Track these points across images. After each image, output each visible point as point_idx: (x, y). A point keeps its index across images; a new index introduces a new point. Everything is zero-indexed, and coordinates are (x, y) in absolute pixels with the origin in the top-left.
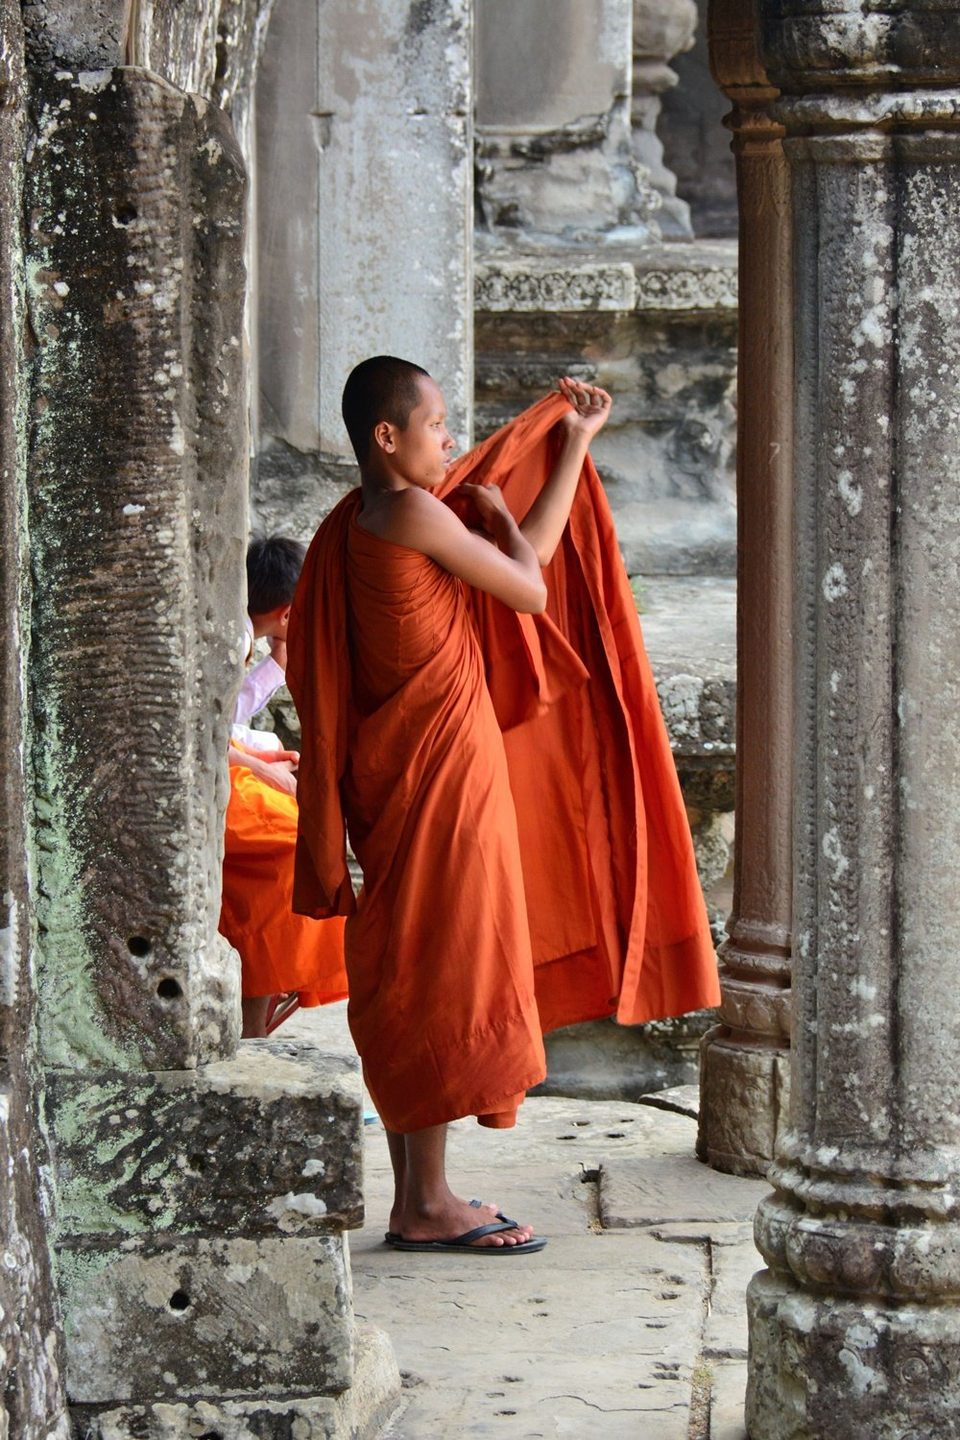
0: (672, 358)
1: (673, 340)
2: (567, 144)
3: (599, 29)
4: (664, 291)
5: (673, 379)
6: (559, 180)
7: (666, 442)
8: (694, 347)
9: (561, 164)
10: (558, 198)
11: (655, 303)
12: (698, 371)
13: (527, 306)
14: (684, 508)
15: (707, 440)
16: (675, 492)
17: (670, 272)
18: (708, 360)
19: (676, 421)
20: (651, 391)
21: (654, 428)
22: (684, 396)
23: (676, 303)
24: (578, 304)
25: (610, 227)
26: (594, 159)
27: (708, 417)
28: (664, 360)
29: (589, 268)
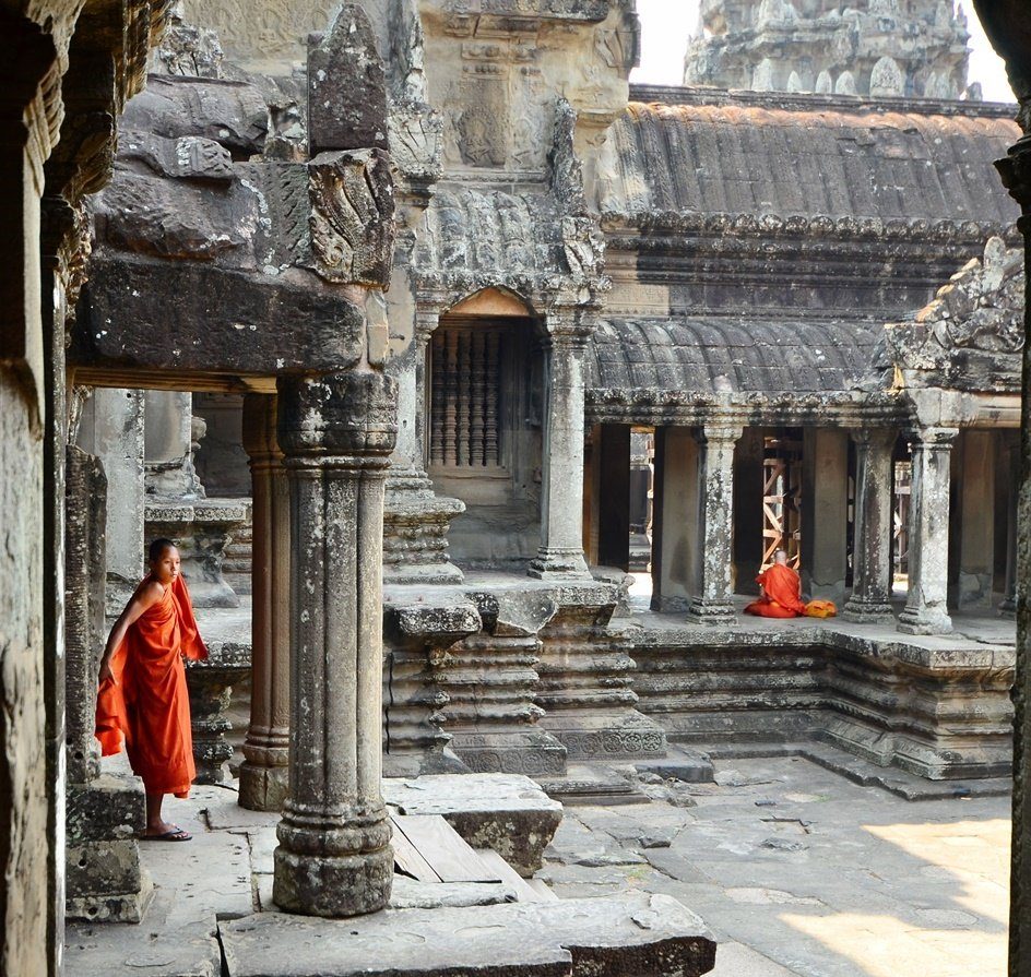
0: (205, 537)
1: (205, 531)
2: (170, 467)
3: (181, 431)
4: (203, 515)
5: (205, 544)
6: (167, 479)
7: (203, 564)
8: (213, 533)
9: (168, 474)
10: (167, 484)
11: (200, 519)
12: (213, 541)
13: (159, 520)
14: (209, 585)
15: (216, 563)
16: (206, 580)
17: (205, 509)
18: (217, 537)
19: (207, 557)
20: (198, 547)
21: (199, 560)
22: (209, 549)
23: (207, 519)
24: (175, 519)
25: (184, 494)
26: (179, 472)
27: (217, 556)
28: (203, 537)
29: (179, 508)
